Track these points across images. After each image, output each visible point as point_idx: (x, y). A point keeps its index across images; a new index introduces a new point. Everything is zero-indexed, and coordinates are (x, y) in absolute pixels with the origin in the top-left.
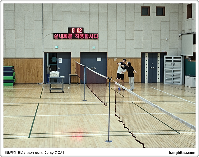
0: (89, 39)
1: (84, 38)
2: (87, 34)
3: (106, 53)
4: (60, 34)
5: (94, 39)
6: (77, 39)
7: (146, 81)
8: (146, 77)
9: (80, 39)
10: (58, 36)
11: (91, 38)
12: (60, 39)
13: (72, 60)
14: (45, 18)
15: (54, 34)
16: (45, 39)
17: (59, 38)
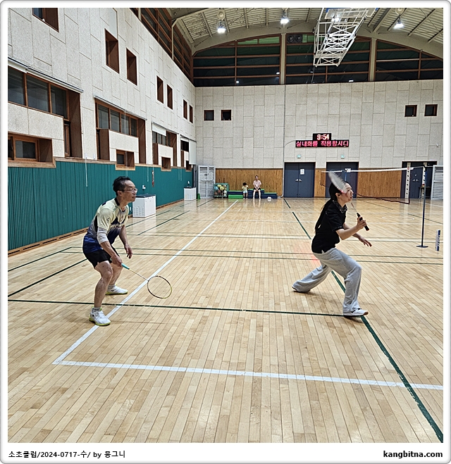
0: (337, 146)
1: (332, 146)
2: (335, 140)
3: (358, 163)
4: (304, 141)
5: (343, 146)
6: (324, 146)
7: (407, 196)
8: (407, 191)
9: (326, 146)
10: (301, 144)
11: (340, 146)
12: (304, 147)
13: (316, 171)
14: (286, 123)
15: (297, 141)
16: (286, 147)
17: (302, 146)
